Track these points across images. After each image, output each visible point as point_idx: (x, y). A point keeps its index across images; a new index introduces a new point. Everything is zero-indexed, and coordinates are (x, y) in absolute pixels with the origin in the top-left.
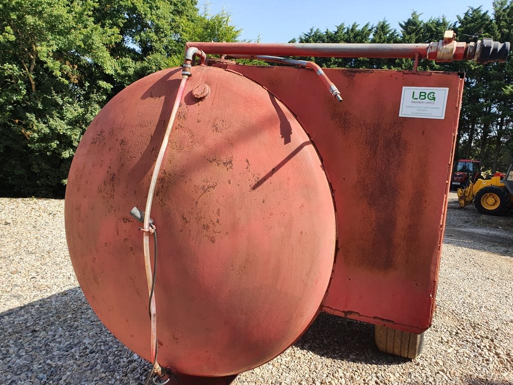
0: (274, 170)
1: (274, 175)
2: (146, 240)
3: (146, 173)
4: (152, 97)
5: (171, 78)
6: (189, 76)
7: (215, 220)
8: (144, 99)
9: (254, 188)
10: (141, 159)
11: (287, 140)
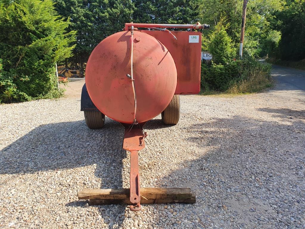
0: (163, 59)
1: (163, 60)
2: (133, 83)
3: (127, 64)
4: (121, 41)
5: (126, 35)
6: (133, 34)
7: (150, 74)
8: (119, 42)
9: (159, 64)
10: (124, 60)
11: (164, 51)
